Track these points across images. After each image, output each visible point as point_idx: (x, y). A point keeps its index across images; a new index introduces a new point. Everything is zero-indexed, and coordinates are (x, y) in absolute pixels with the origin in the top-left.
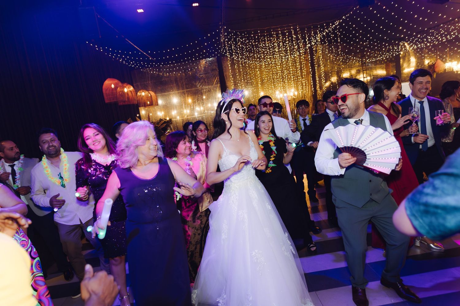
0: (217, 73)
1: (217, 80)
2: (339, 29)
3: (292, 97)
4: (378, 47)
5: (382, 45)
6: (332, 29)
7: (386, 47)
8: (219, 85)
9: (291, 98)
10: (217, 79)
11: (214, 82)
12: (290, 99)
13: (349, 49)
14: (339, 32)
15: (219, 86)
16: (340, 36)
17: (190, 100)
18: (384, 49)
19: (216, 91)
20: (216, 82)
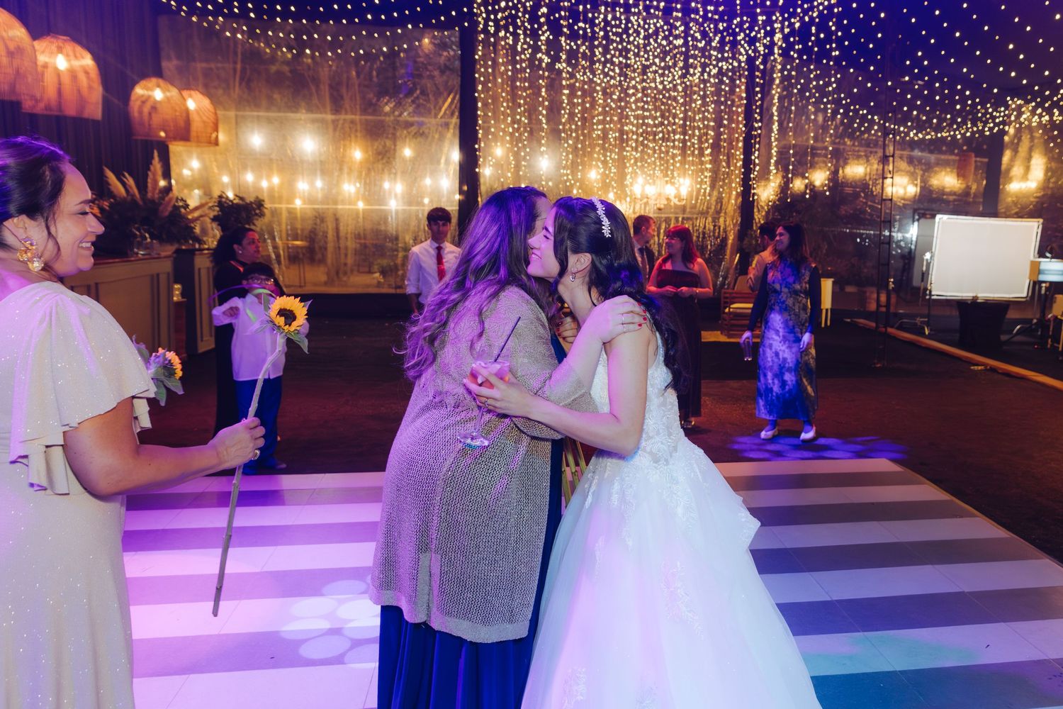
0: (456, 81)
1: (450, 106)
2: (840, 17)
3: (668, 199)
4: (943, 97)
5: (954, 92)
6: (821, 13)
7: (963, 101)
8: (455, 120)
9: (666, 203)
10: (449, 102)
11: (440, 109)
12: (662, 206)
13: (861, 86)
14: (839, 26)
15: (456, 124)
16: (840, 42)
17: (357, 154)
18: (958, 107)
19: (442, 138)
20: (446, 110)
